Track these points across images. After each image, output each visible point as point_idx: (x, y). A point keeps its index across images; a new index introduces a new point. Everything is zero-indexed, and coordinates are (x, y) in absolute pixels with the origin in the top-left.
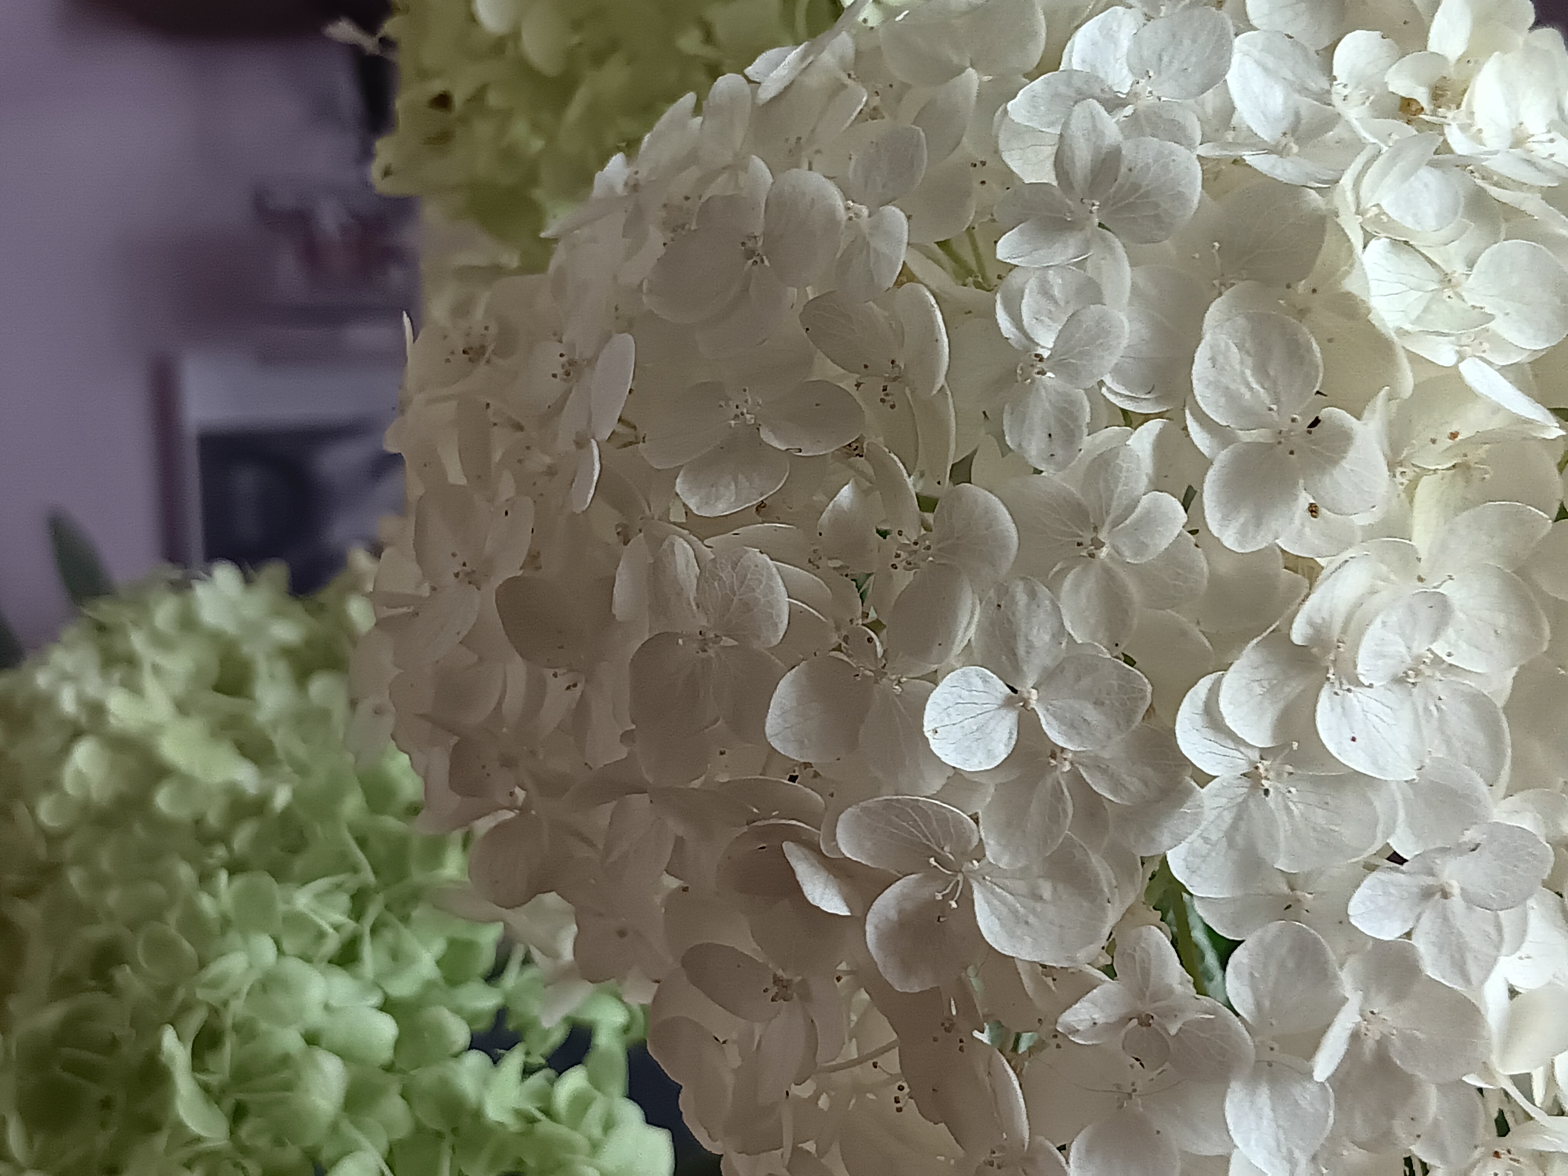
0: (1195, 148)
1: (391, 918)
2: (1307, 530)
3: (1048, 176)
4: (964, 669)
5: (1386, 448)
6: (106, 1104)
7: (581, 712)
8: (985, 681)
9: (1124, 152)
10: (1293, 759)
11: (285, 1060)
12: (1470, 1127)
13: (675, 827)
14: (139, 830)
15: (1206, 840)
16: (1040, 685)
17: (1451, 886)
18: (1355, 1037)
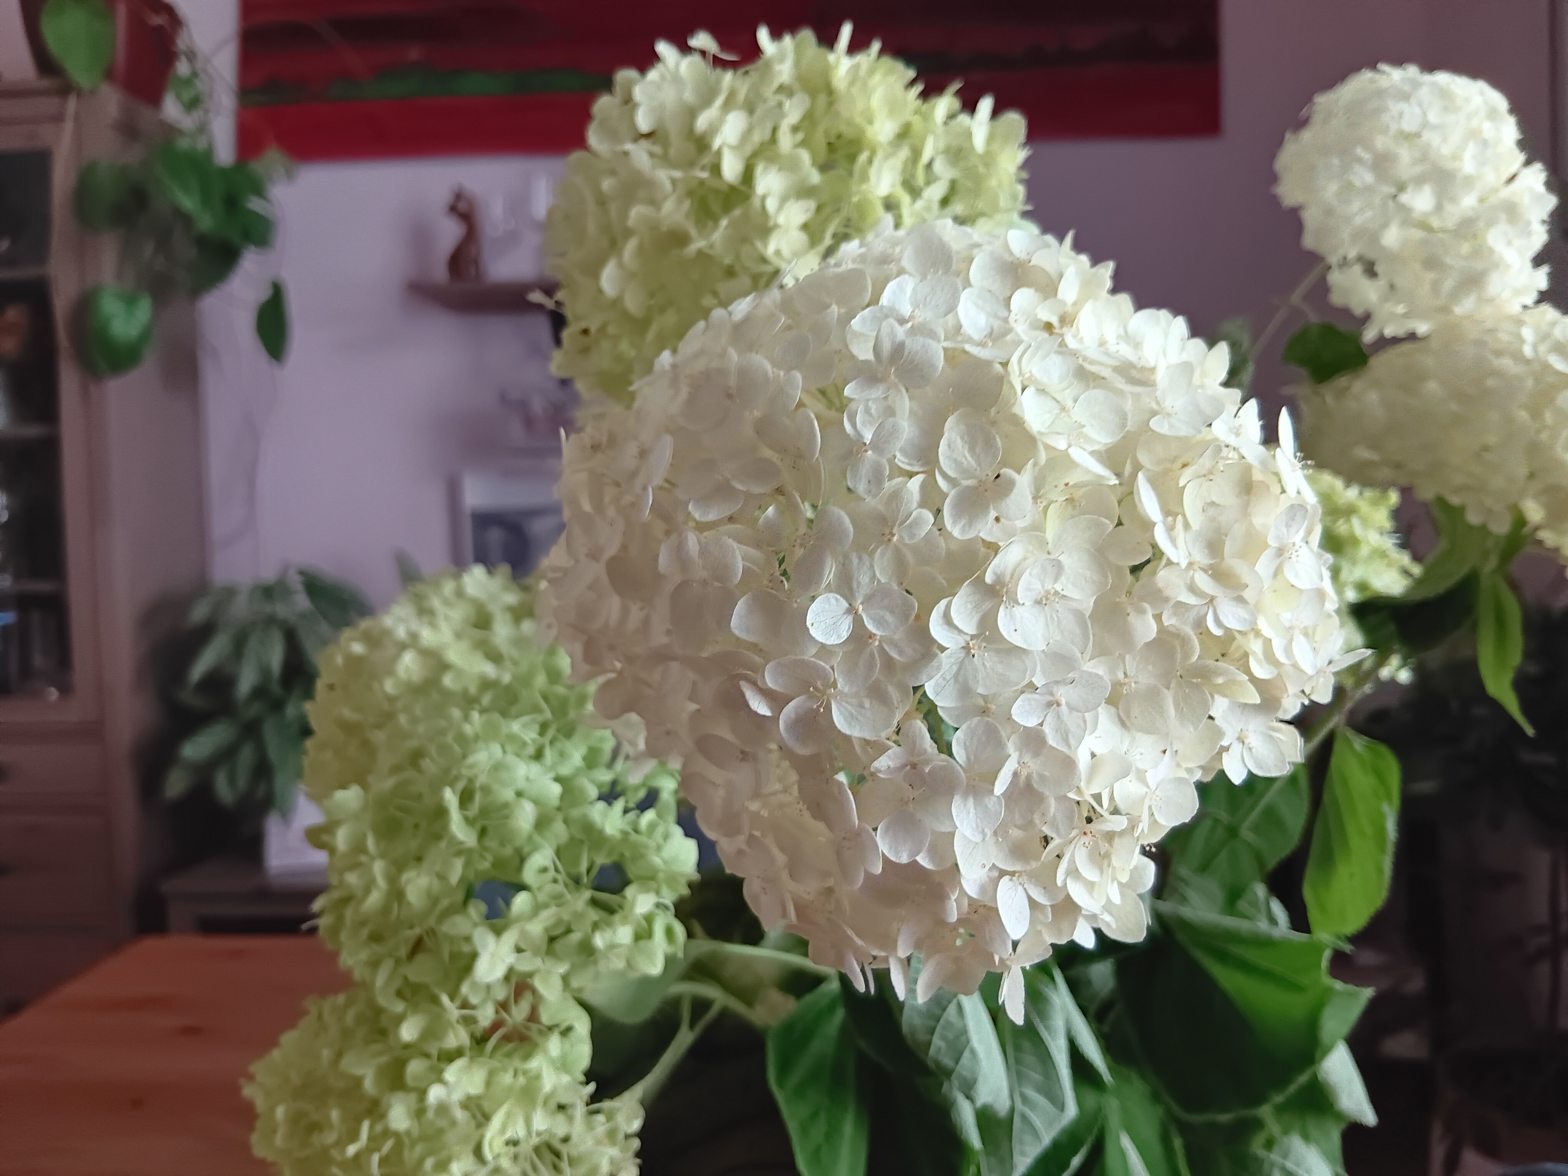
0: (941, 343)
1: (561, 737)
2: (994, 529)
3: (869, 356)
4: (826, 594)
5: (1033, 489)
6: (416, 826)
7: (646, 623)
8: (837, 600)
9: (906, 344)
10: (986, 640)
11: (506, 805)
12: (1071, 819)
13: (691, 675)
14: (435, 695)
15: (944, 679)
16: (864, 602)
17: (1061, 701)
18: (1015, 774)
